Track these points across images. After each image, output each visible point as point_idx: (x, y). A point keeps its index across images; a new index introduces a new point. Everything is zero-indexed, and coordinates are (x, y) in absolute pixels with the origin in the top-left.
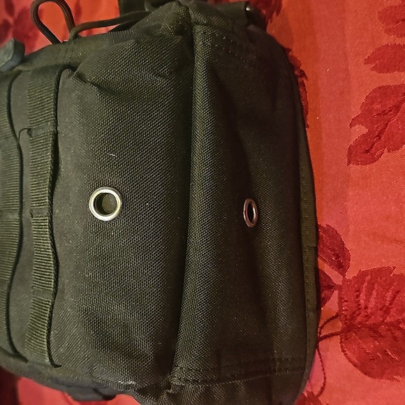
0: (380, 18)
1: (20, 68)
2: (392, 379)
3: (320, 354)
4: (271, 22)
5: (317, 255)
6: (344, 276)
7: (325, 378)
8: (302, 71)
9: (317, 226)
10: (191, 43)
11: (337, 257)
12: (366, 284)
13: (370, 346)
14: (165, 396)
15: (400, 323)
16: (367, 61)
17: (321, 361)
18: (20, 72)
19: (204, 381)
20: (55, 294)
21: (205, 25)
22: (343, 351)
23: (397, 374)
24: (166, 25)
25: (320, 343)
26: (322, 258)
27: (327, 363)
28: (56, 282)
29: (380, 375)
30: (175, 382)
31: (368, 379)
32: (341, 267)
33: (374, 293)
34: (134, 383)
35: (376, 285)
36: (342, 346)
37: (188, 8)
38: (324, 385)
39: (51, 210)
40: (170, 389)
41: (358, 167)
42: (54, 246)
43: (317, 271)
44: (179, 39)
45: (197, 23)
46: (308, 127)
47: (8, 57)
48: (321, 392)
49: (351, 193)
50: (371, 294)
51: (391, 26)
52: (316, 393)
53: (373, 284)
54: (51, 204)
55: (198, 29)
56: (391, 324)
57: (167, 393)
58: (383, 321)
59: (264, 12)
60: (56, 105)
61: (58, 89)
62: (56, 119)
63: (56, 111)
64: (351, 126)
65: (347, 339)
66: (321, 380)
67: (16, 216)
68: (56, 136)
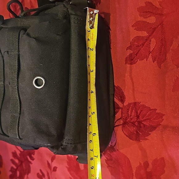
0: (138, 10)
1: (2, 26)
2: (139, 141)
3: (114, 132)
4: (97, 6)
5: (114, 97)
6: (123, 104)
9: (114, 86)
10: (69, 22)
11: (121, 97)
12: (131, 107)
13: (132, 129)
15: (143, 121)
16: (133, 26)
17: (115, 134)
18: (3, 27)
19: (74, 143)
20: (20, 114)
21: (74, 15)
22: (123, 131)
23: (141, 139)
24: (60, 15)
25: (115, 128)
26: (115, 98)
27: (117, 135)
28: (20, 109)
29: (135, 140)
30: (64, 144)
31: (131, 141)
32: (122, 101)
33: (134, 110)
34: (50, 145)
36: (122, 129)
37: (68, 9)
38: (116, 143)
39: (18, 83)
40: (62, 146)
41: (129, 65)
42: (19, 96)
43: (114, 102)
44: (65, 21)
46: (111, 49)
48: (115, 145)
49: (126, 75)
51: (142, 14)
52: (113, 146)
54: (18, 81)
56: (140, 122)
57: (61, 148)
58: (137, 121)
59: (94, 2)
60: (19, 44)
61: (19, 38)
62: (19, 49)
63: (19, 46)
64: (127, 50)
65: (124, 127)
66: (115, 141)
67: (2, 83)
68: (19, 55)
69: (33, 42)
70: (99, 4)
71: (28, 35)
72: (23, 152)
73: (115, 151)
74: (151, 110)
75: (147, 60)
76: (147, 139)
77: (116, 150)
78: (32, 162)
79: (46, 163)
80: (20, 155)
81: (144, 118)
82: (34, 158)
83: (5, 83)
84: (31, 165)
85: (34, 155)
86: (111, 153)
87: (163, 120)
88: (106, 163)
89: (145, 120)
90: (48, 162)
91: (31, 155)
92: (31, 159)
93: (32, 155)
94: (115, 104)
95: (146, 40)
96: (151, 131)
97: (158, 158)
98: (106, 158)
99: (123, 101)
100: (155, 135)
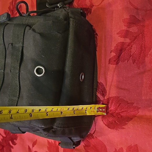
0: (123, 21)
1: (8, 22)
2: (117, 130)
3: (95, 121)
4: (88, 16)
5: (96, 91)
6: (104, 98)
7: (96, 129)
8: (97, 33)
9: (97, 82)
10: (69, 24)
11: (103, 92)
12: (111, 101)
13: (111, 119)
14: (51, 131)
15: (120, 113)
16: (117, 34)
17: (95, 123)
18: (8, 24)
20: (19, 98)
21: (73, 18)
22: (102, 121)
23: (119, 128)
24: (61, 17)
25: (95, 118)
26: (98, 92)
27: (97, 124)
28: (19, 94)
29: (113, 128)
31: (110, 129)
33: (113, 104)
35: (114, 101)
36: (102, 119)
37: (68, 13)
38: (95, 131)
39: (20, 71)
40: (53, 129)
41: (112, 65)
42: (19, 82)
44: (65, 22)
45: (71, 18)
46: (97, 51)
47: (4, 18)
48: (94, 133)
49: (109, 73)
50: (112, 104)
51: (126, 24)
52: (92, 133)
53: (113, 101)
54: (20, 69)
55: (71, 19)
56: (117, 113)
58: (115, 112)
59: (86, 12)
60: (24, 37)
61: (25, 32)
62: (23, 42)
63: (23, 39)
64: (111, 52)
65: (104, 117)
66: (94, 129)
67: (3, 71)
68: (23, 47)
69: (38, 37)
70: (90, 14)
71: (34, 30)
72: (5, 137)
73: (93, 138)
74: (129, 103)
75: (128, 62)
76: (124, 128)
77: (95, 137)
78: (13, 147)
79: (28, 147)
80: (2, 141)
81: (122, 110)
82: (16, 143)
83: (5, 71)
84: (12, 149)
85: (16, 140)
86: (89, 140)
87: (139, 112)
88: (84, 149)
89: (123, 112)
90: (29, 146)
91: (13, 140)
92: (13, 144)
93: (15, 141)
94: (97, 97)
95: (128, 45)
96: (128, 121)
97: (133, 145)
98: (85, 144)
99: (104, 95)
100: (131, 124)
